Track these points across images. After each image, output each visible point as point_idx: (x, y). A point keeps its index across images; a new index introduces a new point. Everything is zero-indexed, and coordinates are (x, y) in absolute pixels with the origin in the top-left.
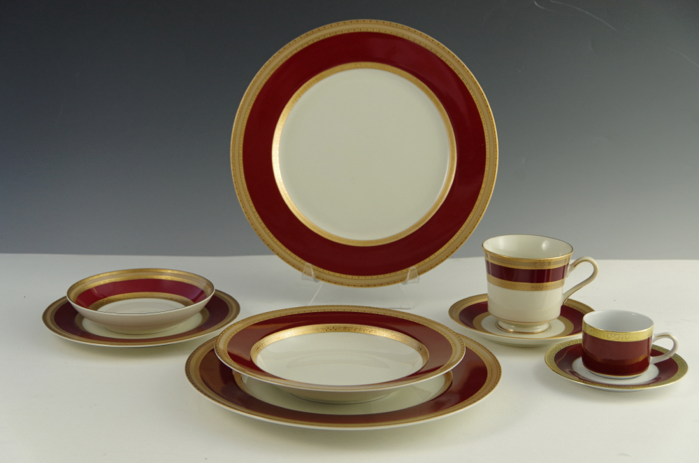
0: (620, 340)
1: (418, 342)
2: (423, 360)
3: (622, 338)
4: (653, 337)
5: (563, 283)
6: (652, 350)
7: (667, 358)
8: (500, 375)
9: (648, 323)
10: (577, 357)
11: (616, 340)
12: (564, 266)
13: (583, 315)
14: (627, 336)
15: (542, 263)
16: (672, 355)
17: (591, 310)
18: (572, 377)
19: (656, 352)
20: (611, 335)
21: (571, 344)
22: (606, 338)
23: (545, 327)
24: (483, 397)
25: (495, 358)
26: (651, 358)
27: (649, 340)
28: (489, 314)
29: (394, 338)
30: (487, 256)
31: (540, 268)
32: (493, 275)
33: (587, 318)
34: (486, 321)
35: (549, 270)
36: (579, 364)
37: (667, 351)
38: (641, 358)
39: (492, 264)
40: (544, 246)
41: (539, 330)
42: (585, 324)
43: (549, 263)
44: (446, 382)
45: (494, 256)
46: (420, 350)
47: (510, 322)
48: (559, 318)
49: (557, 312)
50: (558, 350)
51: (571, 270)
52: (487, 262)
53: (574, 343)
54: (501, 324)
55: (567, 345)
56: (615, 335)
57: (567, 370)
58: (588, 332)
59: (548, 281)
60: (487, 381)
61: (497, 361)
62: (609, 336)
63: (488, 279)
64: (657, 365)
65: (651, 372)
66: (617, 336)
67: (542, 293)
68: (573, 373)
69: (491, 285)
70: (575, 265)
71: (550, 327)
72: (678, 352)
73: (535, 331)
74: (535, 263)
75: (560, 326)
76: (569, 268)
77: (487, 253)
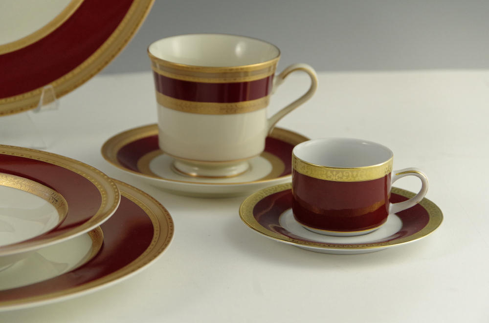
0: (345, 180)
1: (53, 191)
2: (60, 215)
3: (348, 177)
4: (392, 175)
5: (266, 103)
6: (392, 194)
7: (413, 204)
8: (172, 234)
9: (385, 154)
10: (286, 208)
11: (339, 180)
12: (268, 78)
13: (292, 147)
14: (355, 174)
15: (236, 73)
16: (420, 200)
17: (304, 139)
18: (277, 234)
19: (398, 197)
20: (332, 172)
21: (279, 190)
22: (324, 178)
23: (242, 167)
24: (145, 264)
25: (166, 211)
26: (391, 205)
27: (386, 179)
28: (162, 152)
29: (18, 186)
30: (155, 65)
31: (232, 81)
32: (165, 93)
33: (298, 151)
34: (156, 162)
35: (245, 84)
36: (288, 218)
37: (413, 194)
38: (376, 206)
39: (163, 78)
40: (239, 50)
41: (235, 173)
42: (296, 158)
43: (246, 73)
44: (93, 246)
45: (165, 65)
46: (55, 202)
47: (191, 162)
48: (262, 155)
49: (260, 146)
50: (259, 200)
51: (278, 83)
52: (157, 76)
53: (283, 189)
54: (180, 166)
55: (273, 192)
56: (338, 172)
57: (270, 226)
58: (301, 171)
59: (244, 100)
60: (153, 243)
61: (168, 215)
62: (329, 173)
63: (159, 101)
64: (399, 214)
65: (392, 224)
66: (340, 175)
67: (238, 118)
68: (280, 230)
69: (162, 108)
70: (283, 76)
71: (250, 168)
72: (428, 196)
73: (228, 174)
74: (225, 73)
75: (265, 166)
76: (275, 80)
77: (155, 60)
